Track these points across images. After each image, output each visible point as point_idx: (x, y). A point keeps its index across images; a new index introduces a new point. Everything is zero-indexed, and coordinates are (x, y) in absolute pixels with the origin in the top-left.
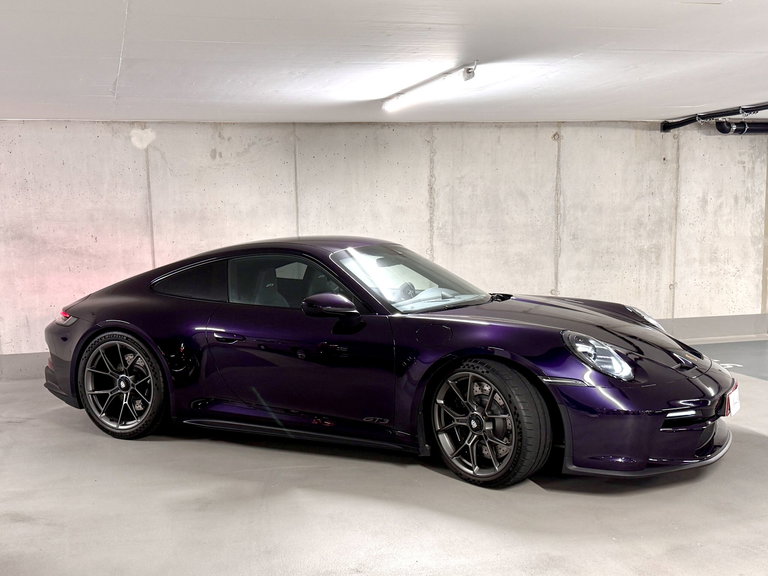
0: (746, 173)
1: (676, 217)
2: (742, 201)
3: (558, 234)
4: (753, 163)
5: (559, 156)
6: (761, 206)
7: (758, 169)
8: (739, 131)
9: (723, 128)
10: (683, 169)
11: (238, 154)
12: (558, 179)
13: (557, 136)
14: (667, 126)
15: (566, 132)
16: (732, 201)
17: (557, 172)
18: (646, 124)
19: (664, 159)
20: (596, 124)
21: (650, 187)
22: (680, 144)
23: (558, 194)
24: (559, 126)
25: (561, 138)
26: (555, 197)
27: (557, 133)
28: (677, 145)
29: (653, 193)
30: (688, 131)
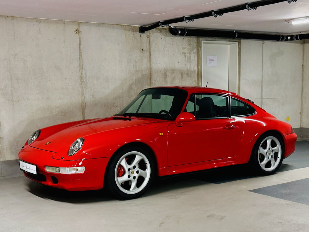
0: (186, 60)
2: (185, 76)
3: (83, 94)
4: (190, 54)
5: (80, 44)
6: (195, 79)
7: (192, 58)
8: (182, 34)
9: (173, 32)
10: (153, 56)
12: (81, 59)
13: (78, 32)
14: (143, 30)
15: (83, 29)
16: (180, 76)
17: (80, 54)
18: (131, 27)
19: (142, 50)
20: (101, 25)
21: (135, 67)
22: (150, 41)
23: (81, 69)
24: (78, 25)
25: (81, 32)
26: (80, 71)
27: (77, 29)
28: (149, 42)
29: (137, 70)
30: (155, 33)
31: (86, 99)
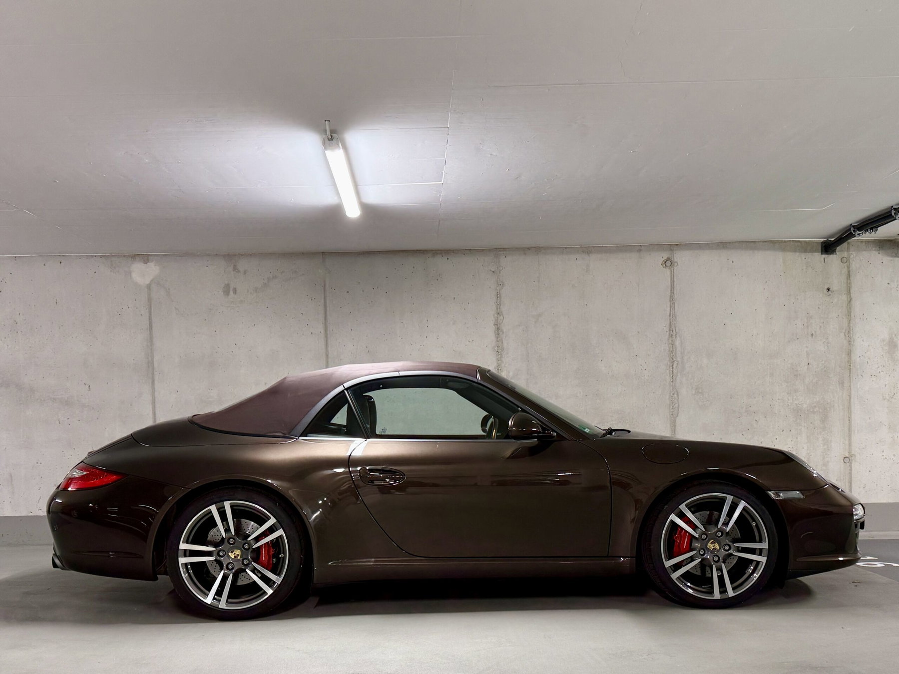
1: (849, 366)
3: (674, 387)
5: (673, 287)
10: (857, 303)
11: (256, 290)
12: (672, 316)
13: (668, 263)
14: (828, 247)
15: (682, 258)
17: (671, 307)
18: (799, 244)
19: (828, 290)
20: (724, 245)
21: (808, 327)
22: (851, 269)
23: (672, 335)
24: (671, 250)
25: (676, 264)
26: (669, 339)
27: (668, 259)
28: (847, 271)
29: (812, 335)
30: (864, 252)
31: (680, 397)
